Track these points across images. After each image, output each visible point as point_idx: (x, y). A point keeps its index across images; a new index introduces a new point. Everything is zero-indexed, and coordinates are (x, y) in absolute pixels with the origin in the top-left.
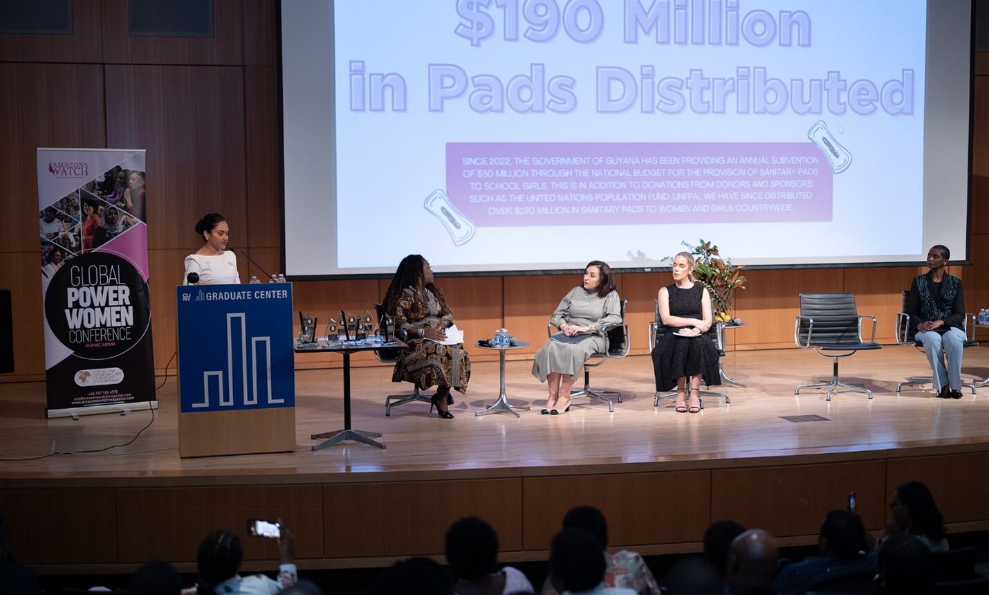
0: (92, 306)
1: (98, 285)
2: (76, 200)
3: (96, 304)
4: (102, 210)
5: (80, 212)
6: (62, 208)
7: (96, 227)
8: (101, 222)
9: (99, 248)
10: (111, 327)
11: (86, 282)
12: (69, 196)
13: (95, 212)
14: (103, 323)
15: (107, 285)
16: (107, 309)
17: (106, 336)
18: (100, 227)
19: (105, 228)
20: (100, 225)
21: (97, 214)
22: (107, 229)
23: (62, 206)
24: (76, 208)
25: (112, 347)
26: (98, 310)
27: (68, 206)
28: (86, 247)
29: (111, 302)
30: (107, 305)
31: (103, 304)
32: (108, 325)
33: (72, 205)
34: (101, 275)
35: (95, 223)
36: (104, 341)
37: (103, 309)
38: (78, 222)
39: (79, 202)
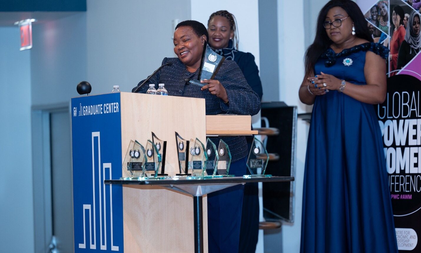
0: (394, 146)
1: (400, 118)
2: (386, 8)
3: (398, 144)
4: (407, 19)
5: (389, 22)
6: (372, 19)
7: (401, 41)
8: (406, 34)
9: (403, 69)
10: (409, 174)
11: (391, 115)
12: (379, 3)
13: (401, 22)
14: (403, 168)
15: (408, 118)
16: (407, 149)
17: (404, 185)
18: (405, 41)
19: (410, 42)
20: (405, 39)
21: (403, 24)
22: (411, 44)
23: (372, 16)
24: (385, 18)
25: (408, 200)
26: (399, 150)
27: (377, 16)
28: (393, 69)
29: (412, 142)
30: (407, 145)
31: (403, 144)
32: (407, 172)
33: (382, 15)
34: (403, 104)
35: (400, 36)
36: (402, 193)
37: (403, 148)
38: (386, 36)
39: (388, 9)
